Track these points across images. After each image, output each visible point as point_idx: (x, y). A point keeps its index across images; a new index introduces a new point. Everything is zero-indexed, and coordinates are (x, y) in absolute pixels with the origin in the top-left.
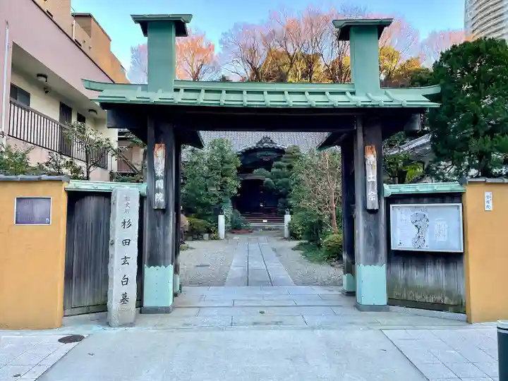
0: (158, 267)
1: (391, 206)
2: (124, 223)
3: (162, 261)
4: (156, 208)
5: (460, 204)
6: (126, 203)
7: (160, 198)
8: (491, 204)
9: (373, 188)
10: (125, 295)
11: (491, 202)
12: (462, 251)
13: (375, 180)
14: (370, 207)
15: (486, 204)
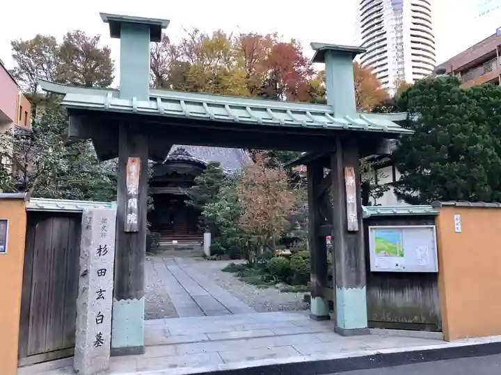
0: (129, 300)
1: (370, 227)
2: (100, 250)
3: (133, 293)
4: (128, 231)
5: (434, 226)
6: (102, 226)
7: (132, 219)
8: (459, 227)
9: (353, 210)
10: (99, 336)
11: (459, 224)
12: (437, 271)
13: (355, 201)
14: (350, 228)
15: (456, 226)
